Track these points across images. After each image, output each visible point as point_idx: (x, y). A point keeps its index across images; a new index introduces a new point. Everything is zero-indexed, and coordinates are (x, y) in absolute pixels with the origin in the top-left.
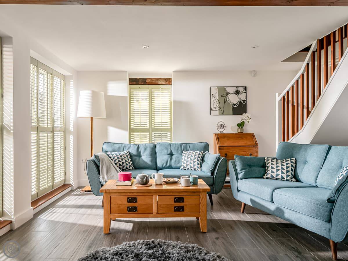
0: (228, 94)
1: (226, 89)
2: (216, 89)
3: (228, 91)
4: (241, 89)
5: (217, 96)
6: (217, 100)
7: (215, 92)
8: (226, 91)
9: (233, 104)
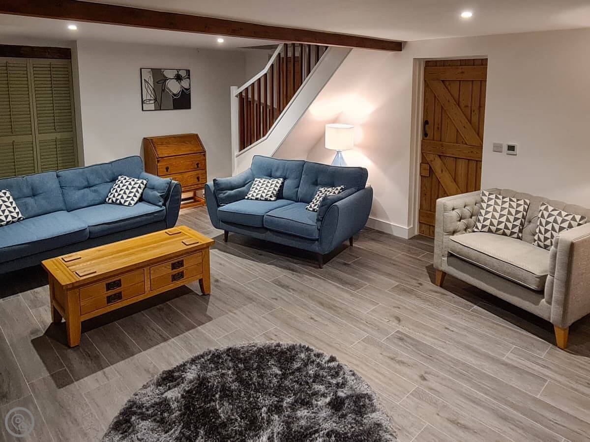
0: (166, 79)
1: (164, 72)
2: (149, 72)
3: (167, 76)
4: (183, 74)
5: (151, 82)
6: (151, 88)
7: (148, 76)
8: (164, 76)
9: (174, 94)
